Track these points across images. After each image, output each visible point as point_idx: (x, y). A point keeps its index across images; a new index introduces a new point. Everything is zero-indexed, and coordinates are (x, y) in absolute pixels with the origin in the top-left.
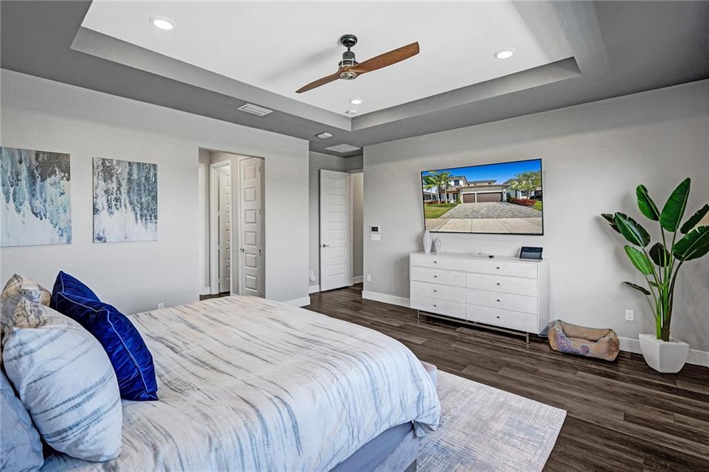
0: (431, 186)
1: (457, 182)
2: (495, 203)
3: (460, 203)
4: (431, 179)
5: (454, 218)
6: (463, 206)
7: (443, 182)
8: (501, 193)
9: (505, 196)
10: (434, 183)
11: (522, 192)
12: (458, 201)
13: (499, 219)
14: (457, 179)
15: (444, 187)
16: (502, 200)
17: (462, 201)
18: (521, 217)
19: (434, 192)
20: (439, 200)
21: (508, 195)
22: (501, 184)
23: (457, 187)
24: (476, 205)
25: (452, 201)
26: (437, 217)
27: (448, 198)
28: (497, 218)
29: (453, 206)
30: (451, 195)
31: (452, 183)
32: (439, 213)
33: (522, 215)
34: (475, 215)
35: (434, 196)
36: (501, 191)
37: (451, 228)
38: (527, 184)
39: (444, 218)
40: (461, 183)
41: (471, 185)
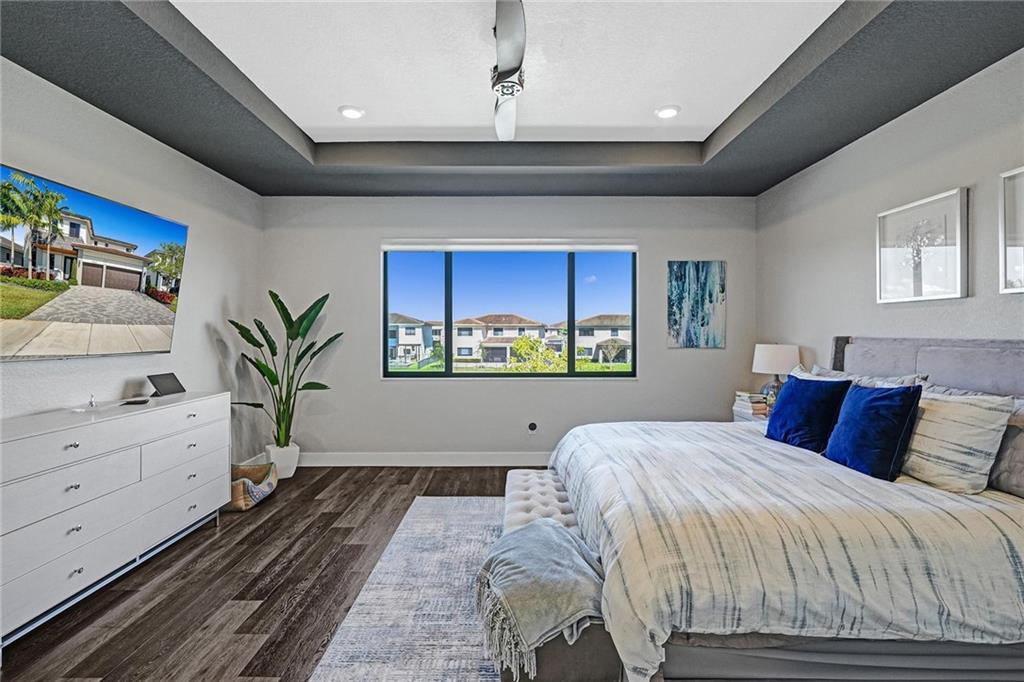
0: (14, 220)
1: (74, 227)
2: (129, 293)
3: (76, 284)
4: (17, 197)
5: (58, 319)
6: (78, 291)
7: (44, 220)
8: (140, 273)
9: (144, 279)
10: (22, 216)
11: (164, 278)
12: (72, 280)
13: (130, 326)
14: (76, 220)
15: (46, 231)
16: (139, 290)
17: (80, 282)
18: (156, 324)
19: (21, 243)
20: (30, 267)
21: (148, 281)
22: (142, 256)
23: (75, 241)
24: (102, 293)
25: (60, 277)
26: (21, 314)
27: (52, 267)
28: (129, 323)
29: (60, 288)
30: (59, 260)
31: (65, 229)
32: (27, 304)
33: (158, 320)
34: (98, 316)
35: (19, 254)
36: (140, 270)
37: (51, 346)
38: (170, 265)
39: (39, 319)
40: (83, 233)
41: (99, 245)
